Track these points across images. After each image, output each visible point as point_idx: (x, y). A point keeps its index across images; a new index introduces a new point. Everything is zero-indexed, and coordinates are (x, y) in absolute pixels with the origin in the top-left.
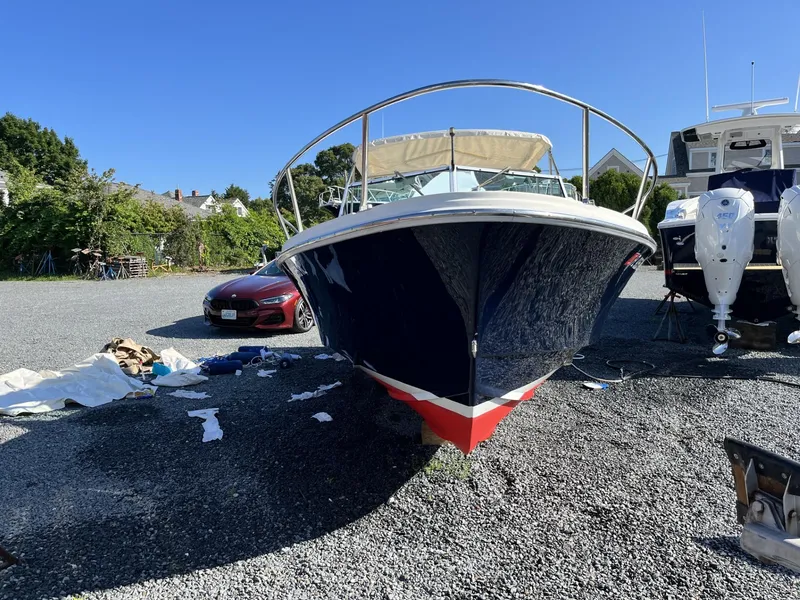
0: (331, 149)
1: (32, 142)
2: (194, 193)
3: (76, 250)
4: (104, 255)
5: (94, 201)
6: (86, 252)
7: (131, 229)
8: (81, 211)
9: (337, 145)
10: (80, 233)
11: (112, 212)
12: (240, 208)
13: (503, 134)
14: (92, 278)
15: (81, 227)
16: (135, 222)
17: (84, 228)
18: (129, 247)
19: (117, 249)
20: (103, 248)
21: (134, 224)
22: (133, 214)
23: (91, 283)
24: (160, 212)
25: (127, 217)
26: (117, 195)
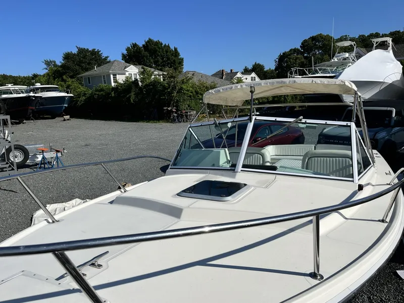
0: (311, 38)
1: (159, 52)
2: (231, 70)
3: (165, 108)
4: (177, 110)
5: (172, 84)
6: (169, 109)
7: (190, 96)
8: (168, 89)
9: (315, 35)
10: (167, 99)
11: (181, 88)
12: (255, 77)
13: (310, 82)
14: (171, 122)
15: (168, 96)
16: (192, 93)
17: (169, 97)
18: (189, 106)
19: (184, 107)
20: (177, 106)
21: (191, 94)
22: (191, 89)
23: (171, 124)
24: (204, 87)
25: (188, 91)
26: (183, 80)
